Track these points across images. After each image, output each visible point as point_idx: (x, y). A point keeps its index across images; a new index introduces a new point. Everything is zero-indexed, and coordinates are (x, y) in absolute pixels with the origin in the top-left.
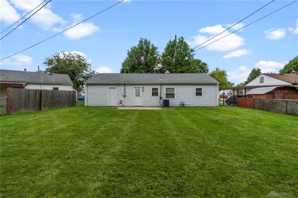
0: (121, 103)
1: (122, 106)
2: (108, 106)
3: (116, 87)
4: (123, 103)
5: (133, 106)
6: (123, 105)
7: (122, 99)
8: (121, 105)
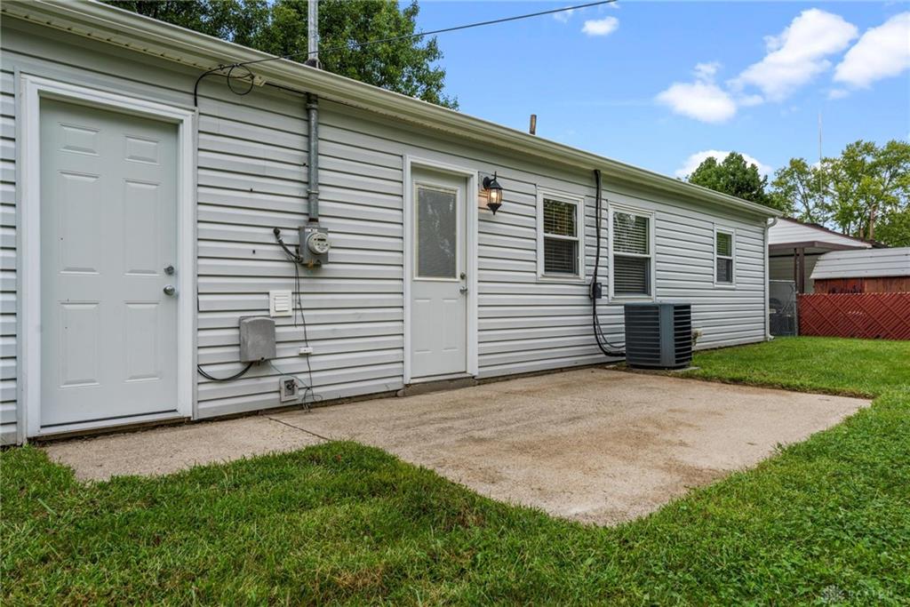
0: (254, 366)
1: (272, 400)
2: (33, 428)
3: (187, 118)
4: (287, 362)
5: (395, 384)
6: (290, 386)
7: (281, 301)
8: (261, 391)
